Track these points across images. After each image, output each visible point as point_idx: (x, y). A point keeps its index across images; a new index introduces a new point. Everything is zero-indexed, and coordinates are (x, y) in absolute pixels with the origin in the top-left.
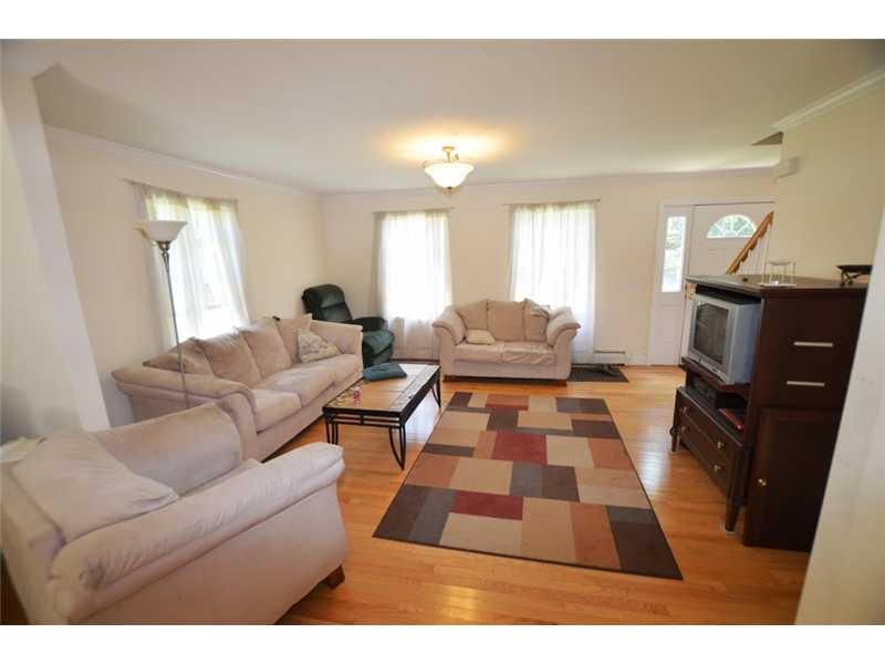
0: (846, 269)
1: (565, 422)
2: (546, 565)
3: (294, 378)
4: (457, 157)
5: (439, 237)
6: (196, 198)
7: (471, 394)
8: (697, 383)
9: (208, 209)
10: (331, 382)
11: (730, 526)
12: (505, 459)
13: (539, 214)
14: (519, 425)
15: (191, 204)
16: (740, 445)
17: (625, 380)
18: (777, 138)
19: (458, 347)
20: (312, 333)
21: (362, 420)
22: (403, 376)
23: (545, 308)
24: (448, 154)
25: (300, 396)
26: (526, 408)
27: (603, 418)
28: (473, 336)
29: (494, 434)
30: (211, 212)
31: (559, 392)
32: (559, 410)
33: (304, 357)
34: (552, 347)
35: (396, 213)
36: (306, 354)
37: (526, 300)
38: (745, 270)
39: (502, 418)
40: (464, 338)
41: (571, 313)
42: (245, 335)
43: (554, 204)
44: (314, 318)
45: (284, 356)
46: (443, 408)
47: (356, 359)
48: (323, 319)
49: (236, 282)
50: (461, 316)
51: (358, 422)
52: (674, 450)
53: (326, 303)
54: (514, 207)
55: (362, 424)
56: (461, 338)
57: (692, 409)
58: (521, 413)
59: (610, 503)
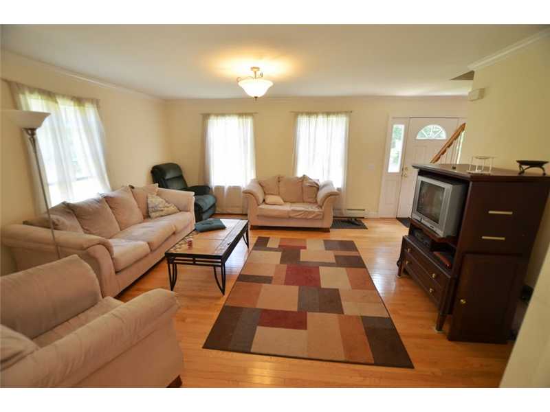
0: (522, 163)
1: (330, 256)
2: (325, 363)
3: (144, 230)
4: (262, 75)
5: (247, 133)
6: (64, 96)
7: (269, 238)
8: (417, 234)
9: (74, 106)
10: (173, 232)
11: (440, 328)
12: (293, 284)
13: (313, 119)
14: (301, 260)
15: (60, 101)
16: (449, 277)
17: (365, 228)
18: (469, 76)
19: (260, 207)
20: (158, 198)
21: (194, 261)
22: (223, 228)
23: (316, 182)
24: (255, 72)
25: (149, 243)
26: (305, 248)
27: (353, 253)
28: (270, 199)
29: (284, 267)
30: (77, 108)
31: (324, 236)
32: (326, 249)
33: (153, 215)
34: (321, 207)
35: (217, 115)
36: (153, 212)
37: (304, 175)
38: (443, 160)
39: (290, 254)
40: (264, 200)
41: (332, 185)
42: (107, 199)
43: (323, 113)
44: (159, 186)
45: (138, 214)
46: (251, 247)
47: (190, 216)
48: (167, 187)
49: (99, 160)
50: (262, 186)
51: (192, 262)
52: (399, 275)
53: (168, 176)
54: (297, 114)
55: (194, 264)
56: (261, 201)
57: (413, 250)
58: (302, 251)
59: (364, 315)
